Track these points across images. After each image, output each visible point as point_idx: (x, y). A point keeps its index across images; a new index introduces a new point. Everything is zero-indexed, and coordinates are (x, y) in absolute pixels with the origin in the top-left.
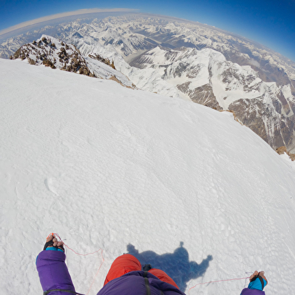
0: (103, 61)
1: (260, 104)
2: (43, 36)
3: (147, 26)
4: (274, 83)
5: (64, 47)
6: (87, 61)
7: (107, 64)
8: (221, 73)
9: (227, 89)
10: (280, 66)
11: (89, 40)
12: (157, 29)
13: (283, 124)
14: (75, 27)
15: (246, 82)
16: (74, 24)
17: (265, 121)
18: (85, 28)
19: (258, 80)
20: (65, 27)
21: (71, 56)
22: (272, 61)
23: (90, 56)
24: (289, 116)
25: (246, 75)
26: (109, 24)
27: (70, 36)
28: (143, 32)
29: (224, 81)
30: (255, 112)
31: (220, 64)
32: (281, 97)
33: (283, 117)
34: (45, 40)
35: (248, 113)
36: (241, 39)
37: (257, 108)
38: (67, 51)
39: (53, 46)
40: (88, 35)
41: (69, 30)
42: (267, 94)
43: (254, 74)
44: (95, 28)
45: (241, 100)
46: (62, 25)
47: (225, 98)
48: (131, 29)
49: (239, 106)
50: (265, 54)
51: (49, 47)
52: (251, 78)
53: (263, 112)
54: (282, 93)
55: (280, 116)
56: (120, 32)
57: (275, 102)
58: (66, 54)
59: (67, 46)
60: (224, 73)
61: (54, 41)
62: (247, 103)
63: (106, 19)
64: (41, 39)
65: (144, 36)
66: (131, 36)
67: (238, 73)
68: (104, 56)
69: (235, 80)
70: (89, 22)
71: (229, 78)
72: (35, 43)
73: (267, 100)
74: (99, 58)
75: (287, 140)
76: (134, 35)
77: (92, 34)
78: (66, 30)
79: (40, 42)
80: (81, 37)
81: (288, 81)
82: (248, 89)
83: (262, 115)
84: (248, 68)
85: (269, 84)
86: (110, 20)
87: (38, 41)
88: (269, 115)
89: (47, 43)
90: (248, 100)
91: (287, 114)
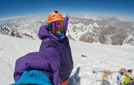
0: (28, 36)
1: (89, 33)
2: (5, 26)
3: (41, 20)
4: (90, 24)
5: (13, 31)
6: (21, 36)
7: (29, 37)
8: (72, 29)
9: (76, 34)
10: (90, 18)
11: (21, 28)
12: (45, 20)
13: (100, 36)
14: (15, 23)
15: (81, 29)
16: (15, 21)
17: (94, 38)
18: (19, 23)
19: (85, 26)
20: (11, 23)
21: (15, 35)
22: (87, 18)
23: (22, 34)
24: (100, 31)
25: (80, 26)
26: (28, 21)
27: (14, 26)
28: (41, 22)
29: (74, 31)
30: (89, 37)
31: (70, 26)
32: (95, 27)
33: (99, 33)
34: (5, 28)
35: (87, 39)
36: (74, 15)
37: (89, 35)
38: (14, 33)
39: (8, 30)
40: (21, 26)
41: (13, 24)
42: (90, 29)
43: (83, 25)
44: (23, 23)
45: (82, 36)
46: (10, 22)
47: (77, 37)
48: (36, 22)
49: (83, 38)
50: (84, 17)
51: (7, 31)
52: (82, 27)
53: (91, 36)
54: (94, 26)
55: (97, 33)
56: (32, 23)
57: (94, 30)
58: (13, 34)
59: (14, 31)
60: (73, 29)
61: (9, 28)
62: (85, 35)
63: (27, 19)
64: (4, 28)
65: (41, 24)
66: (37, 25)
67: (77, 27)
68: (28, 34)
69: (78, 30)
70: (20, 21)
71: (75, 30)
72: (2, 29)
73: (91, 31)
74: (26, 35)
75: (104, 40)
76: (37, 24)
77: (22, 25)
78: (12, 24)
79: (4, 29)
80: (18, 27)
81: (94, 22)
82: (83, 31)
83: (91, 37)
84: (80, 24)
85: (89, 25)
86: (28, 20)
87: (3, 28)
88: (94, 35)
89: (6, 29)
90: (84, 34)
91: (99, 31)
